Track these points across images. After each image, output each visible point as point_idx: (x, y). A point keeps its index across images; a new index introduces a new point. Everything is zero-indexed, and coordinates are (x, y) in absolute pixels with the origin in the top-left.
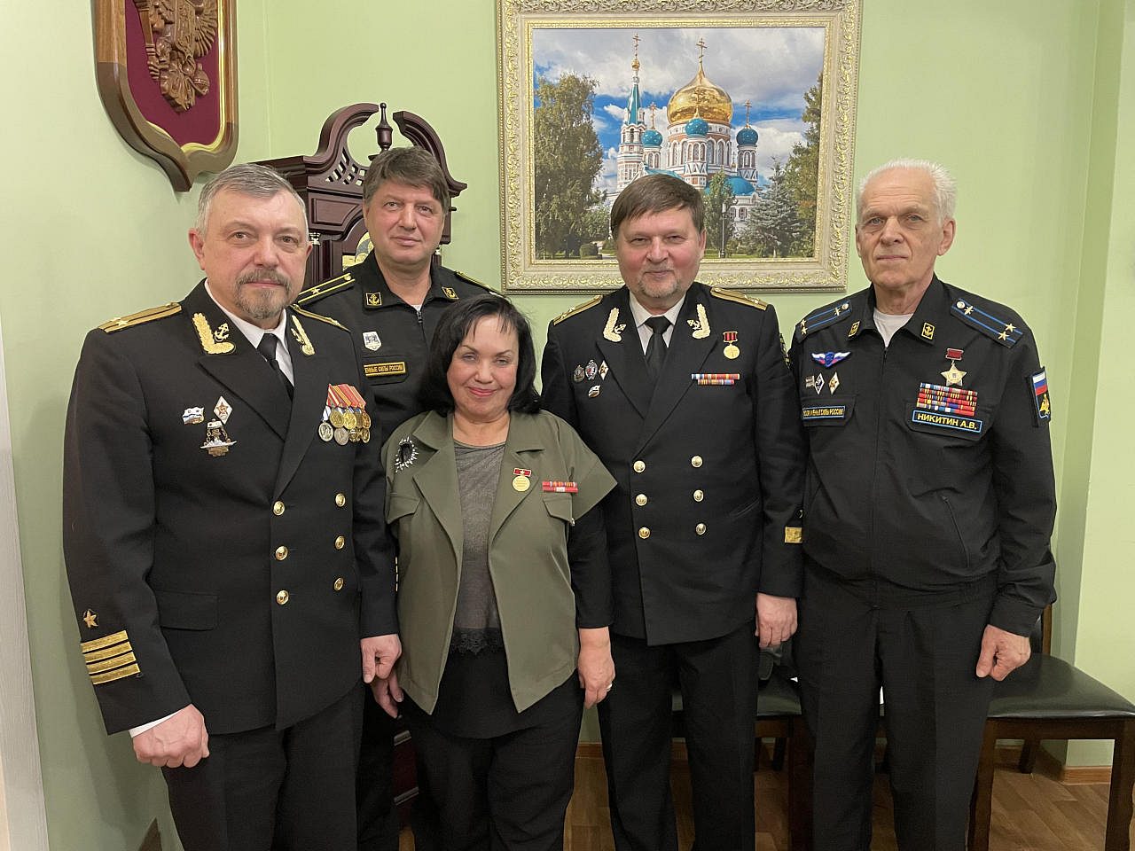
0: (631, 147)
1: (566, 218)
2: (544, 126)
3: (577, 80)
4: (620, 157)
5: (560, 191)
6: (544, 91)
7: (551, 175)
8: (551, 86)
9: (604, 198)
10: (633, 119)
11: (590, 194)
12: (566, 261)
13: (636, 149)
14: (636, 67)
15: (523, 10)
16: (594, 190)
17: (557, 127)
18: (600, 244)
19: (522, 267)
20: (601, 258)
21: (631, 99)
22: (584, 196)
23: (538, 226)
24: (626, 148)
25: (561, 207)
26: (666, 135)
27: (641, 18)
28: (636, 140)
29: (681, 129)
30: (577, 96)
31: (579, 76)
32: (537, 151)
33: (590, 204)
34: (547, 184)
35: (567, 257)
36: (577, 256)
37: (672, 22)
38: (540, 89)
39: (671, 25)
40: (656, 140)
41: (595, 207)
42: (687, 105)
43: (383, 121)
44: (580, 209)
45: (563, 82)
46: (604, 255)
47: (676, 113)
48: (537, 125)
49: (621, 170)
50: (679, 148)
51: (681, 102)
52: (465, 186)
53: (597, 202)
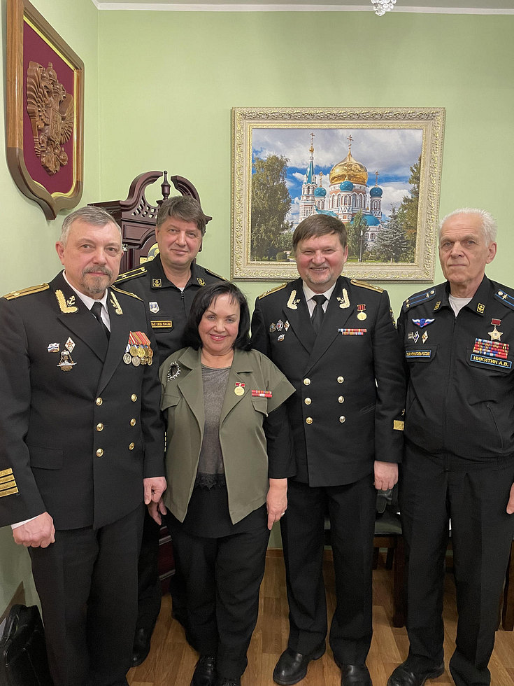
0: (308, 197)
1: (269, 237)
2: (258, 184)
3: (277, 158)
4: (301, 203)
5: (266, 221)
6: (258, 164)
7: (261, 212)
8: (262, 162)
9: (291, 226)
10: (309, 181)
11: (283, 223)
12: (268, 262)
13: (310, 198)
14: (312, 151)
15: (247, 118)
16: (285, 221)
17: (265, 185)
18: (288, 253)
19: (242, 265)
20: (289, 261)
21: (309, 170)
22: (279, 225)
23: (252, 242)
24: (305, 198)
25: (266, 232)
26: (328, 190)
27: (315, 123)
28: (311, 193)
29: (337, 187)
30: (277, 168)
31: (279, 156)
32: (253, 199)
33: (283, 229)
34: (258, 217)
35: (269, 260)
36: (275, 259)
37: (333, 125)
38: (255, 163)
39: (333, 127)
40: (322, 193)
41: (286, 232)
42: (341, 173)
43: (165, 181)
44: (277, 233)
45: (269, 159)
46: (291, 259)
47: (335, 177)
48: (253, 184)
49: (301, 210)
50: (336, 198)
51: (338, 171)
52: (211, 218)
53: (287, 229)
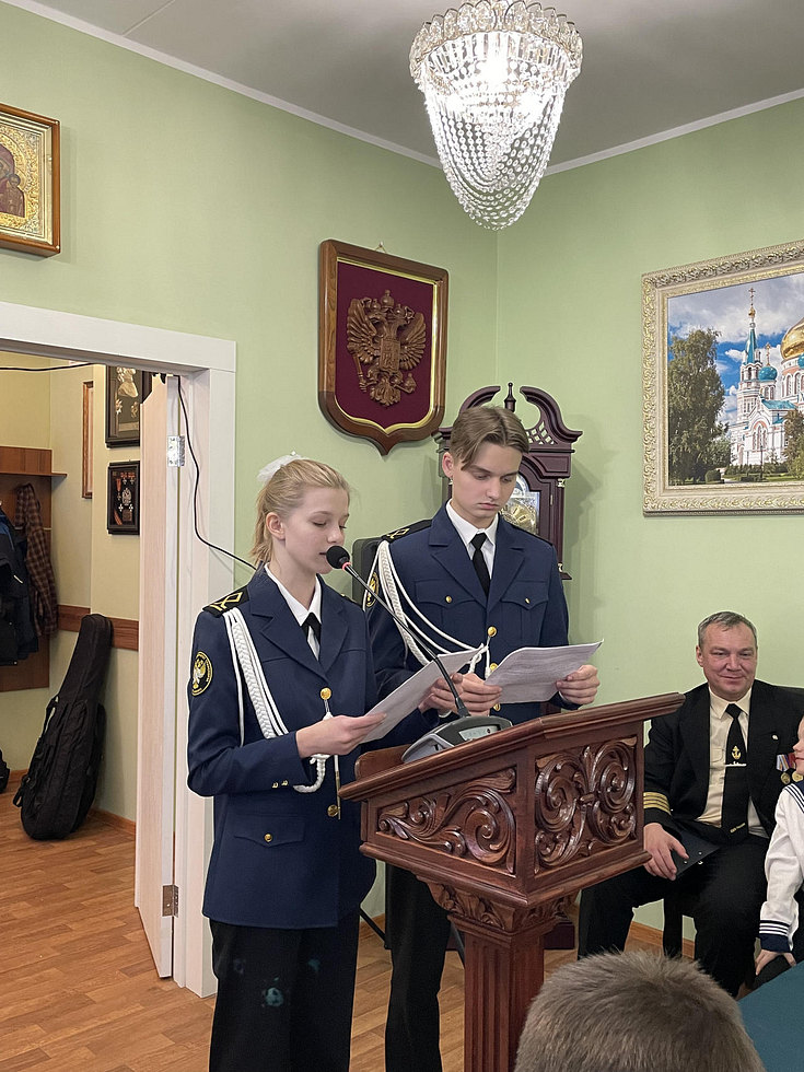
0: (749, 383)
1: (694, 449)
2: (677, 374)
3: (703, 333)
4: (740, 394)
5: (689, 426)
6: (676, 346)
7: (683, 414)
8: (682, 341)
9: (726, 430)
10: (750, 359)
11: (714, 427)
12: (693, 486)
13: (753, 384)
14: (752, 314)
16: (717, 423)
17: (686, 374)
18: (722, 470)
19: (657, 493)
20: (723, 482)
21: (749, 342)
22: (708, 429)
23: (670, 457)
24: (745, 385)
25: (689, 441)
26: (780, 370)
27: (756, 273)
28: (753, 377)
29: (794, 362)
30: (704, 346)
31: (705, 330)
32: (670, 396)
33: (714, 436)
34: (679, 421)
35: (694, 483)
36: (703, 482)
37: (782, 272)
38: (673, 345)
39: (781, 274)
40: (771, 375)
41: (718, 438)
42: (799, 341)
43: (510, 395)
44: (705, 442)
45: (691, 336)
46: (726, 480)
47: (789, 349)
48: (670, 374)
49: (740, 404)
50: (792, 380)
51: (793, 339)
52: (580, 434)
53: (720, 434)
